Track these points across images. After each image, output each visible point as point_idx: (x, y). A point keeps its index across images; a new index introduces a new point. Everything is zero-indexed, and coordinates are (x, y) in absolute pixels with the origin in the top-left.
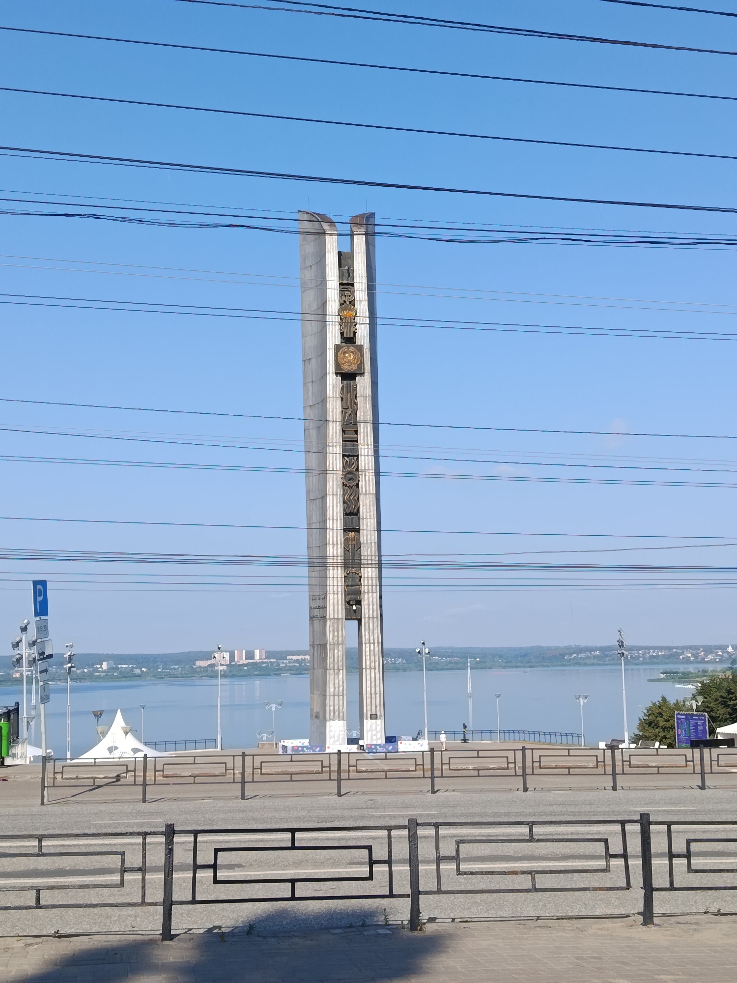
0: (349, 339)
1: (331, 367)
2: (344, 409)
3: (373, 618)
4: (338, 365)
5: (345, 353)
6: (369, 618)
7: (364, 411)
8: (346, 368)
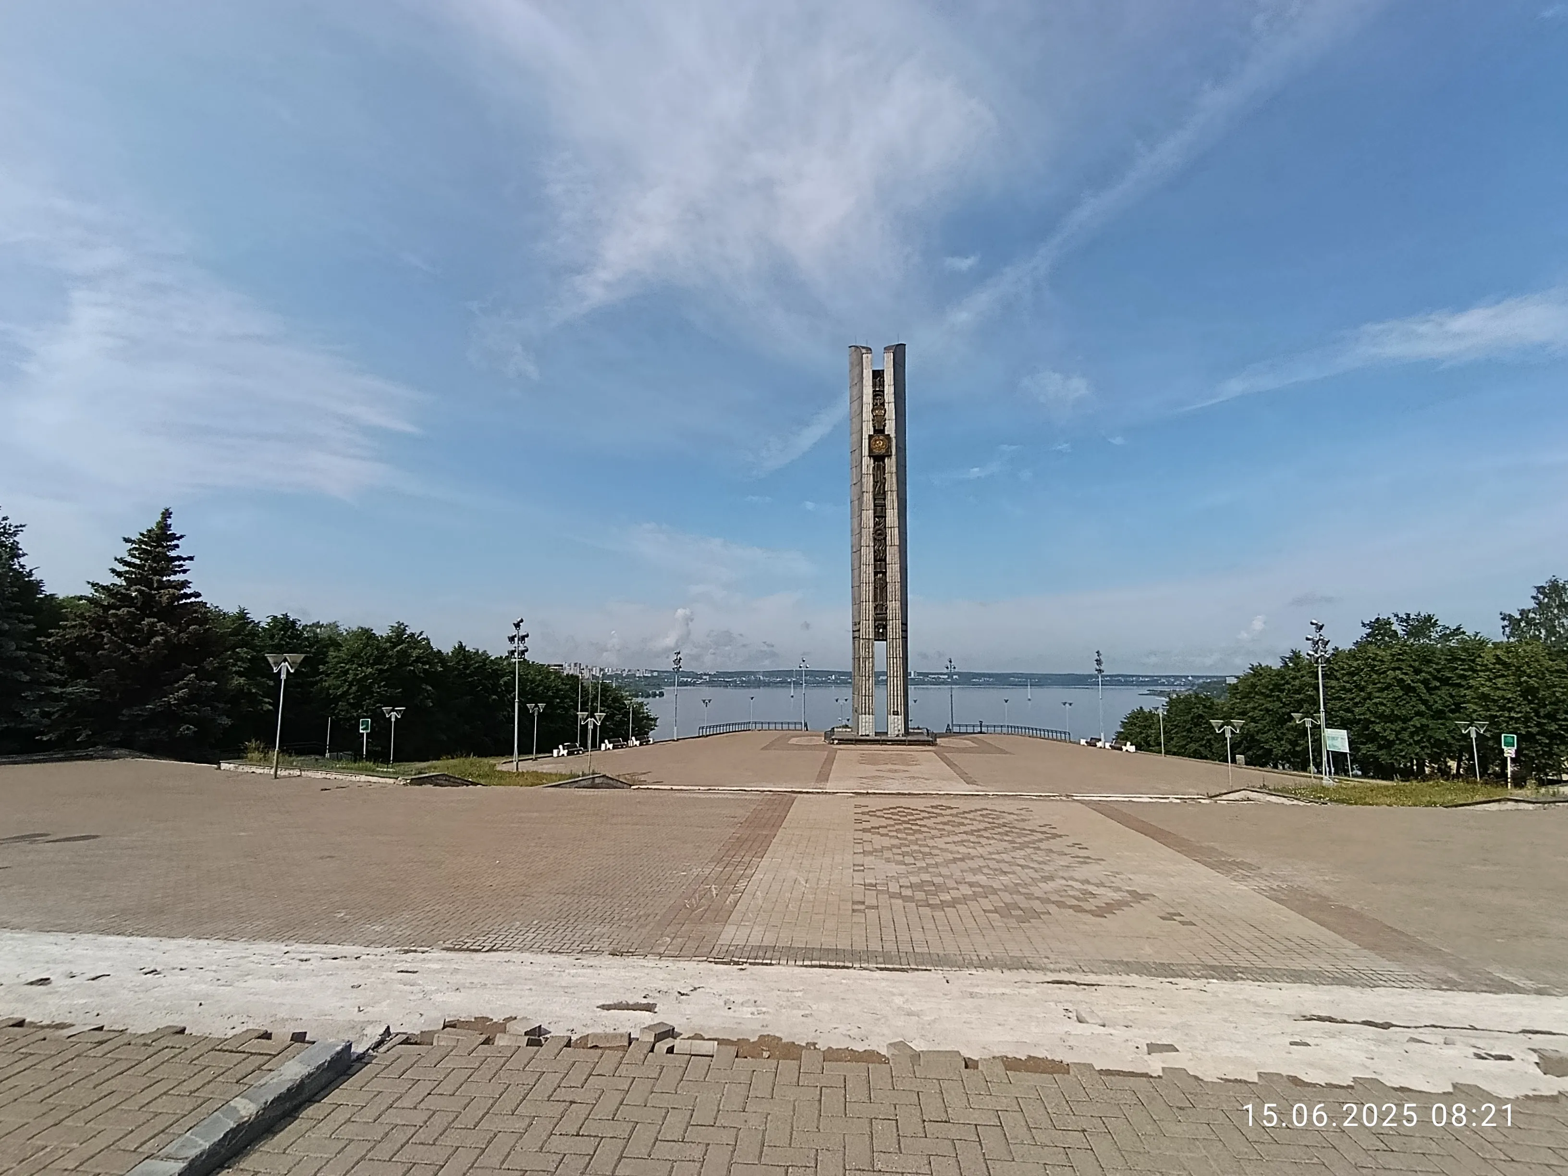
0: (879, 431)
1: (866, 452)
2: (875, 483)
3: (896, 639)
4: (870, 450)
5: (876, 441)
6: (893, 639)
7: (891, 483)
8: (876, 452)
